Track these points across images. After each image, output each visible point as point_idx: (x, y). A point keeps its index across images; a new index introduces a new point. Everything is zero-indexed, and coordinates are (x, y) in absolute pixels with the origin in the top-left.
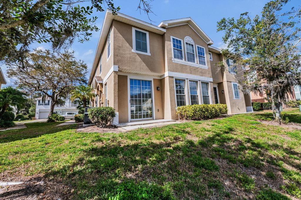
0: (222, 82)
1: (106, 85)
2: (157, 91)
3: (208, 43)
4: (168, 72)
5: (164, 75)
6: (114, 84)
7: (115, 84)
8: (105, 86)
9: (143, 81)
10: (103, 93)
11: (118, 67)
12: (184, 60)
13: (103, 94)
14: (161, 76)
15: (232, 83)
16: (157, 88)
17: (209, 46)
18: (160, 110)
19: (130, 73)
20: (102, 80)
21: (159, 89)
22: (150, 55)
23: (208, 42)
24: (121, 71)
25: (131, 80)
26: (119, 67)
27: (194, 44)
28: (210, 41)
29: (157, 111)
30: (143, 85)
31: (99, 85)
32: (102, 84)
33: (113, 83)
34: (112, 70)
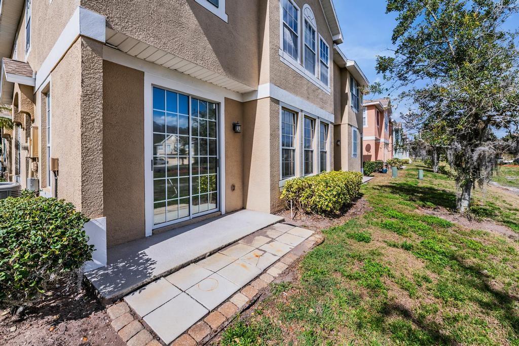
0: (340, 125)
1: (46, 93)
2: (231, 133)
3: (335, 38)
4: (268, 84)
5: (255, 91)
6: (85, 95)
7: (86, 97)
8: (43, 99)
9: (195, 99)
10: (38, 123)
11: (107, 22)
12: (299, 61)
13: (37, 128)
14: (243, 95)
15: (353, 128)
16: (234, 126)
17: (335, 44)
18: (238, 186)
19: (153, 63)
20: (30, 74)
21: (238, 129)
22: (225, 18)
23: (335, 36)
24: (117, 48)
25: (158, 91)
26: (108, 25)
27: (316, 29)
28: (339, 33)
29: (229, 190)
30: (195, 113)
31: (19, 93)
32: (33, 88)
33: (77, 90)
34: (72, 29)
